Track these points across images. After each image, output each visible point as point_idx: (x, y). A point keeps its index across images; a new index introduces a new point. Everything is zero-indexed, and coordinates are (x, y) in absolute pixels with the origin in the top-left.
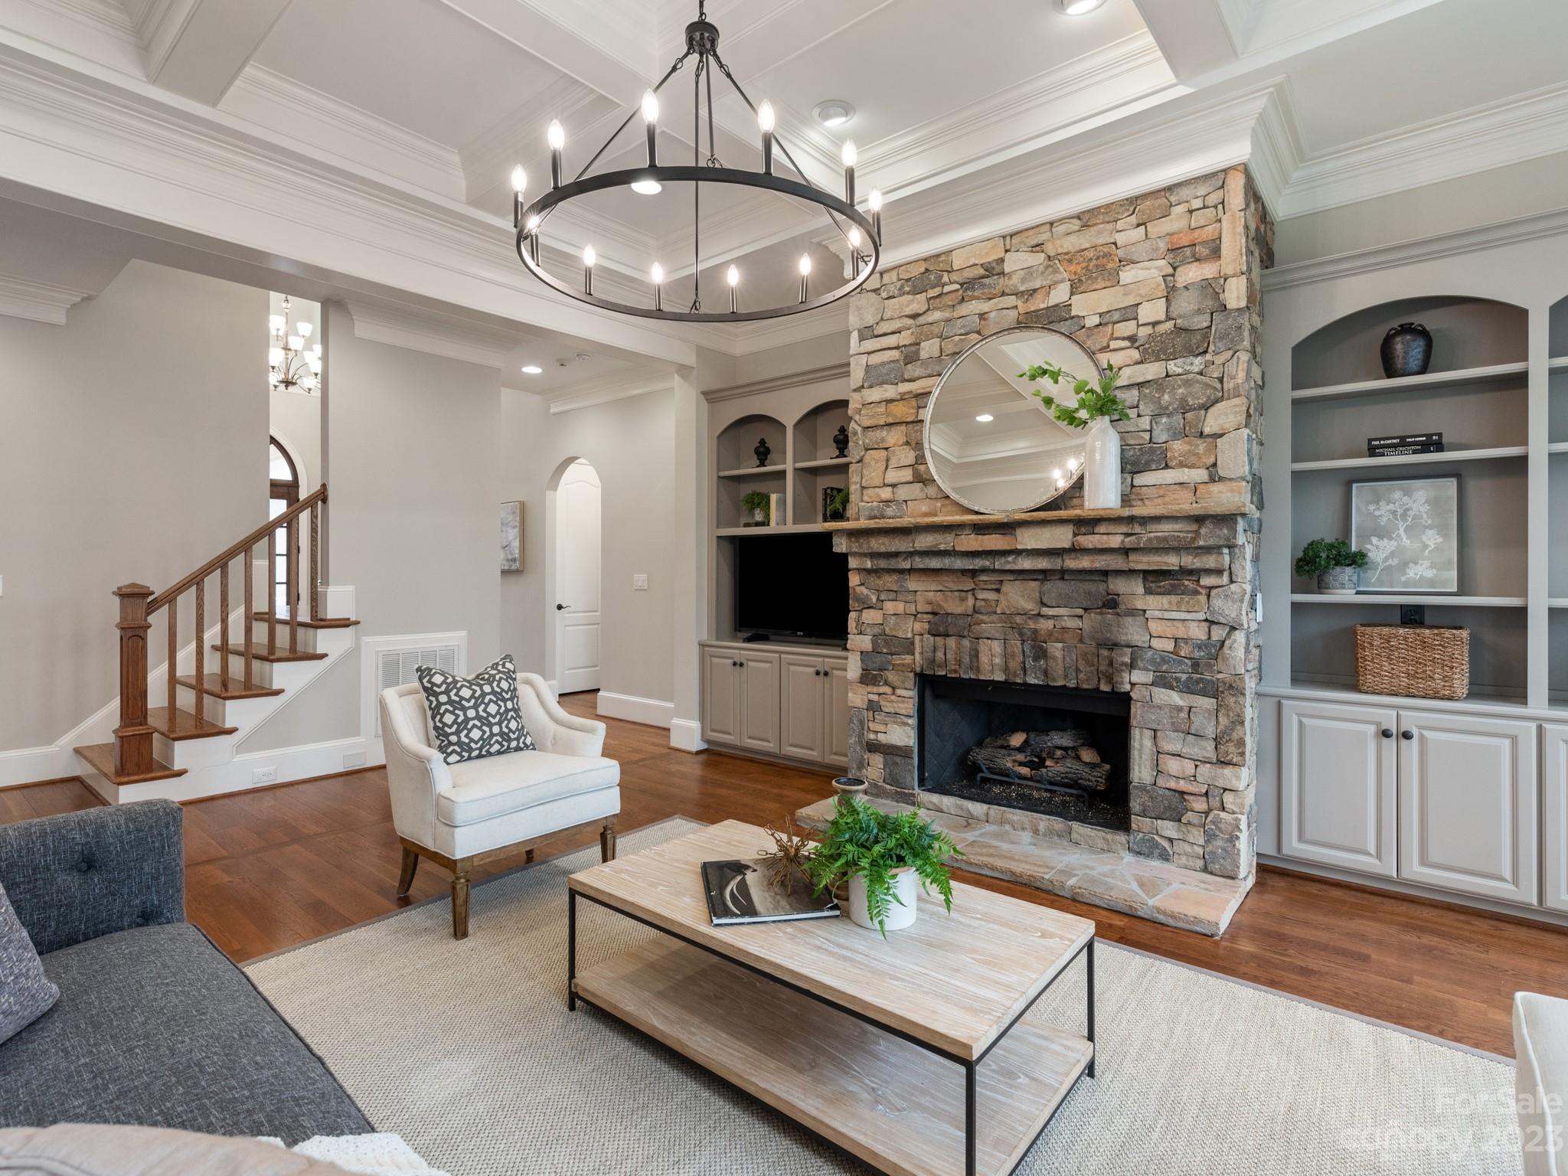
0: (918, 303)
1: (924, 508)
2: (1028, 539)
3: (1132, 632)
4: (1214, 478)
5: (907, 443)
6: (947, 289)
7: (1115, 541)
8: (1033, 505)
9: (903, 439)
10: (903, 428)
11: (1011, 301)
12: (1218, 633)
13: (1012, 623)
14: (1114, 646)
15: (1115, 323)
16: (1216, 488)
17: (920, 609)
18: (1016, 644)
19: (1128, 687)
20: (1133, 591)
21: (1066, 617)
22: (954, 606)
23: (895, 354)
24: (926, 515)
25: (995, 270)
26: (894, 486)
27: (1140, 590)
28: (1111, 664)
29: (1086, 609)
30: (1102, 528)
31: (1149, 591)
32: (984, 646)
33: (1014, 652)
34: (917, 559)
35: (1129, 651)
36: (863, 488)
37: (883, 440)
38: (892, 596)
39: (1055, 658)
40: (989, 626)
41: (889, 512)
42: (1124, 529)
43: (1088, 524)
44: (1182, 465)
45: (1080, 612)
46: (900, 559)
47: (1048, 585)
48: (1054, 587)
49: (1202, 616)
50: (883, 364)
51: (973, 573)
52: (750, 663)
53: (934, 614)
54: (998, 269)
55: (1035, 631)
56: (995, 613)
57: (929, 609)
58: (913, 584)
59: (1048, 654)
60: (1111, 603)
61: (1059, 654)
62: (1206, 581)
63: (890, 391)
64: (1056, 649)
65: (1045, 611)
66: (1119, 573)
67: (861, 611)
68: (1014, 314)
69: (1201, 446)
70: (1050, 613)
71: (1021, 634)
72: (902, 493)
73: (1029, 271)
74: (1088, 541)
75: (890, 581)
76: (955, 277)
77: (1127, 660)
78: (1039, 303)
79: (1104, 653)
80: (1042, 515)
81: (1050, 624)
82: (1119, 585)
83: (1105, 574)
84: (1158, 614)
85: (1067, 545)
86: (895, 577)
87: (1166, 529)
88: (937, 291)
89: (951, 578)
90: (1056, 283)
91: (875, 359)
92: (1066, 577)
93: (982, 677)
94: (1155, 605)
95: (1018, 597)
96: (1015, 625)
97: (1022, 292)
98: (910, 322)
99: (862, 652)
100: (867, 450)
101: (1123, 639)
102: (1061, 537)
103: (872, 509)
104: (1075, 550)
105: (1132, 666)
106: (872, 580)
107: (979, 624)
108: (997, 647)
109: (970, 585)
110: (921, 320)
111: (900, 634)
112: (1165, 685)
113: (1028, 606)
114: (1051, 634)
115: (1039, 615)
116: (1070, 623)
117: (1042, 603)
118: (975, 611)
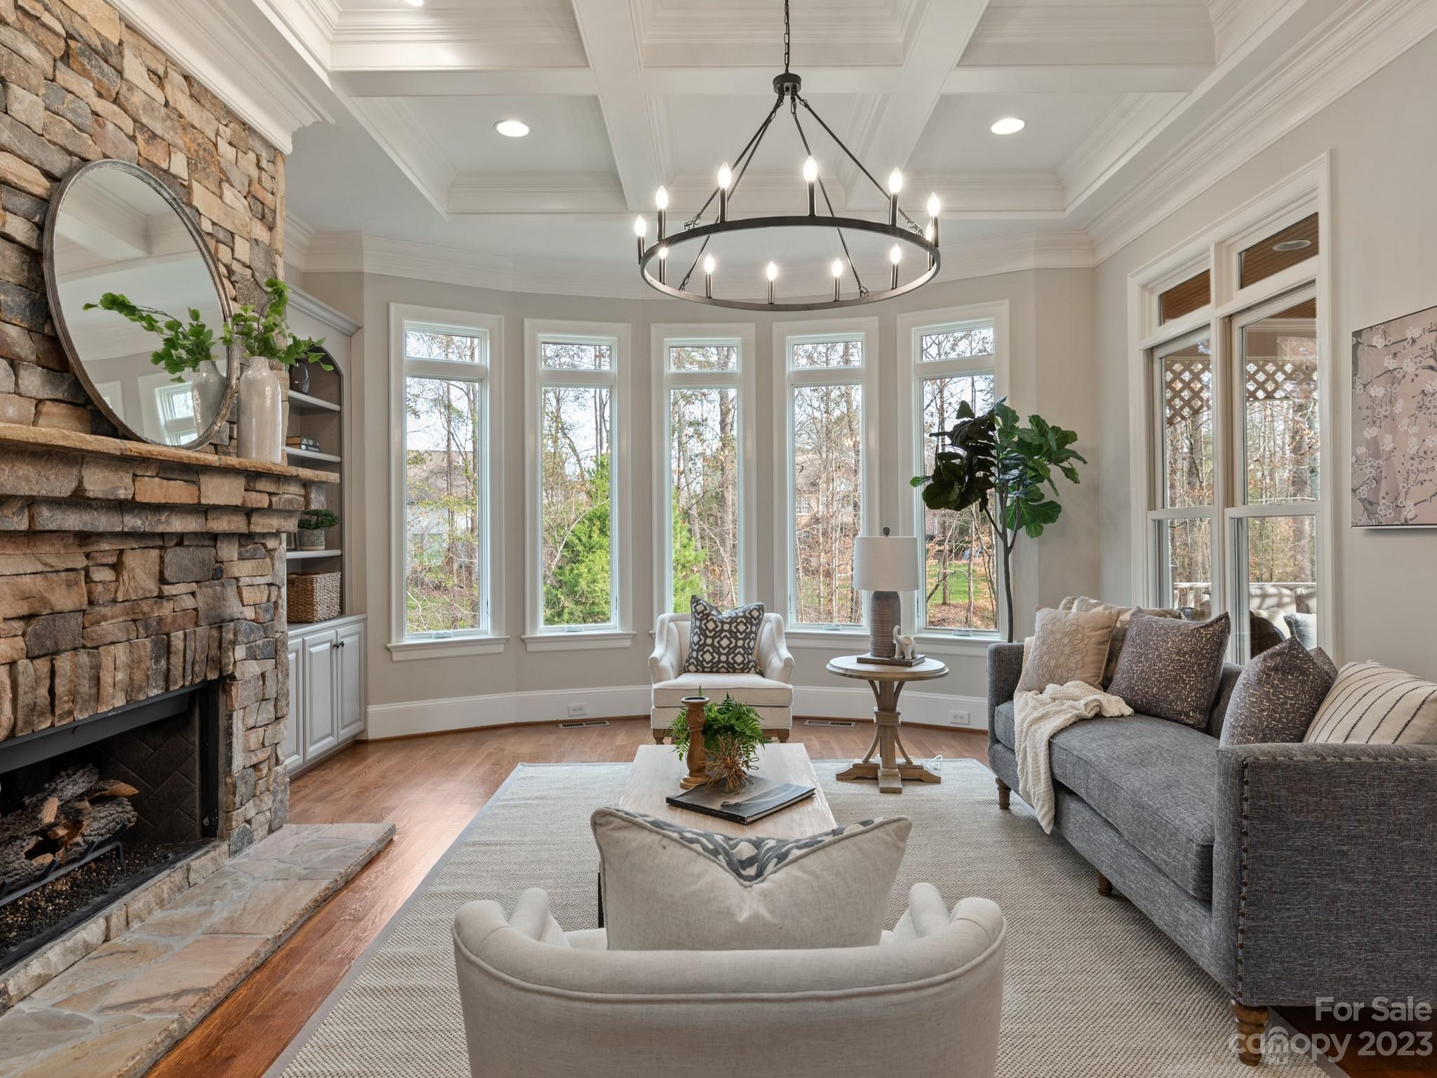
3: (231, 604)
11: (129, 125)
14: (220, 623)
15: (218, 241)
18: (143, 644)
20: (229, 551)
21: (182, 595)
22: (63, 598)
27: (236, 556)
28: (220, 644)
29: (197, 583)
31: (241, 558)
32: (105, 658)
33: (140, 657)
35: (232, 624)
39: (177, 652)
40: (111, 626)
42: (272, 488)
43: (253, 476)
45: (193, 586)
48: (174, 559)
49: (268, 579)
51: (90, 538)
53: (30, 617)
55: (161, 620)
56: (114, 601)
57: (26, 608)
59: (173, 649)
60: (217, 573)
61: (181, 646)
62: (270, 544)
64: (177, 639)
65: (168, 590)
66: (225, 536)
70: (174, 592)
71: (146, 628)
73: (150, 104)
77: (231, 636)
78: (160, 158)
79: (215, 633)
81: (172, 606)
83: (214, 537)
84: (248, 580)
85: (237, 502)
89: (56, 548)
90: (175, 146)
92: (186, 543)
93: (103, 709)
94: (242, 569)
95: (142, 573)
96: (140, 616)
97: (142, 125)
101: (227, 613)
105: (233, 643)
107: (98, 623)
108: (121, 652)
109: (82, 558)
112: (252, 656)
113: (151, 586)
114: (174, 620)
115: (161, 596)
116: (189, 603)
117: (162, 580)
118: (91, 603)
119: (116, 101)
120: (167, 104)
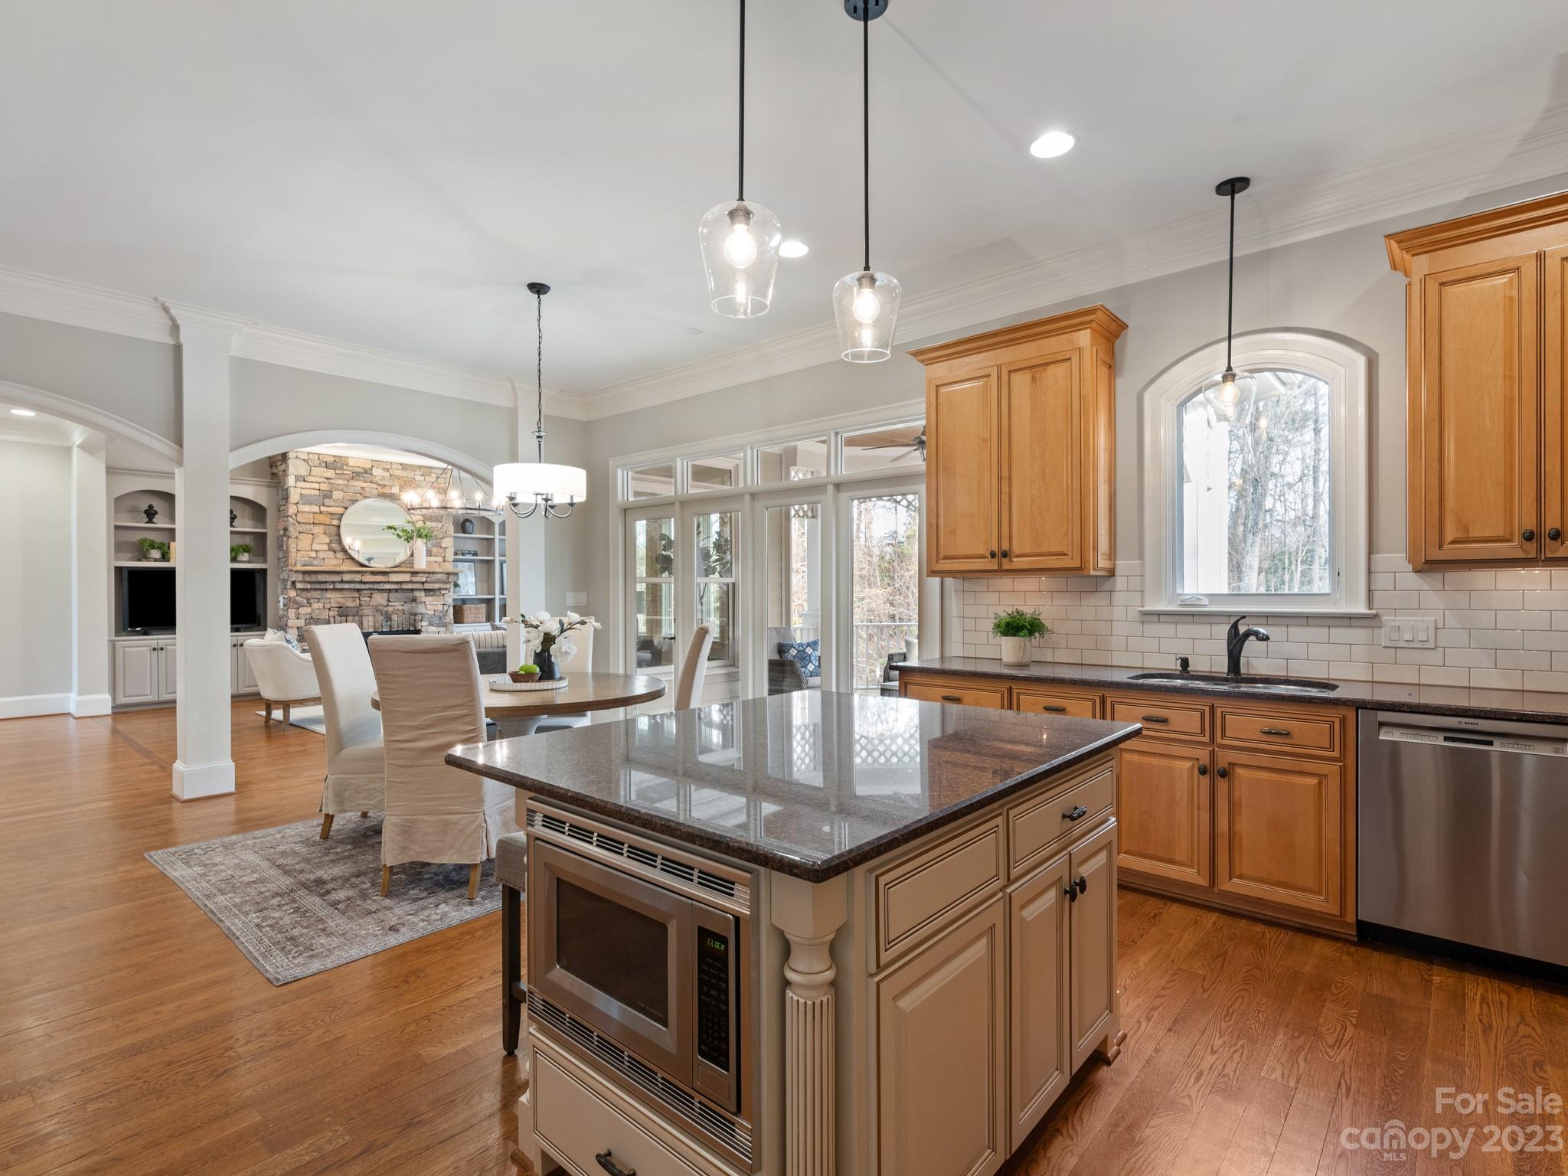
0: (330, 473)
1: (334, 562)
2: (394, 578)
3: (421, 609)
4: (444, 561)
5: (325, 533)
6: (345, 472)
7: (424, 580)
8: (390, 566)
9: (323, 532)
10: (323, 526)
11: (375, 486)
12: (446, 608)
13: (377, 610)
14: (415, 614)
16: (446, 564)
17: (333, 606)
18: (380, 618)
19: (420, 627)
20: (420, 595)
21: (398, 606)
22: (350, 604)
23: (317, 492)
24: (335, 566)
25: (367, 471)
26: (316, 551)
27: (424, 595)
28: (415, 620)
29: (405, 603)
30: (420, 575)
31: (426, 596)
32: (365, 619)
33: (378, 620)
34: (337, 584)
36: (298, 550)
37: (311, 530)
38: (317, 601)
39: (394, 620)
40: (367, 611)
41: (315, 563)
42: (427, 575)
43: (415, 573)
44: (435, 556)
45: (403, 603)
46: (327, 584)
47: (391, 595)
48: (393, 595)
49: (442, 603)
50: (311, 495)
51: (359, 590)
52: (169, 647)
53: (340, 607)
54: (369, 472)
55: (387, 611)
56: (369, 606)
57: (338, 605)
58: (329, 595)
59: (392, 620)
60: (414, 600)
61: (396, 619)
62: (443, 592)
63: (316, 509)
64: (395, 617)
65: (390, 604)
66: (420, 590)
67: (298, 608)
68: (376, 492)
69: (441, 550)
70: (394, 605)
71: (381, 613)
72: (321, 555)
73: (383, 478)
74: (415, 579)
75: (317, 594)
76: (350, 469)
77: (420, 618)
78: (386, 490)
79: (412, 617)
80: (395, 569)
81: (392, 608)
82: (417, 594)
83: (412, 590)
85: (408, 580)
86: (319, 592)
87: (439, 576)
88: (341, 472)
89: (349, 592)
90: (394, 485)
91: (304, 492)
92: (398, 591)
94: (428, 600)
95: (379, 599)
97: (380, 485)
98: (326, 480)
99: (298, 628)
100: (300, 533)
101: (418, 612)
102: (407, 577)
103: (306, 561)
104: (410, 582)
105: (421, 621)
106: (305, 594)
107: (362, 610)
108: (371, 619)
109: (357, 595)
110: (330, 481)
111: (322, 617)
112: (431, 624)
113: (385, 602)
114: (393, 612)
115: (388, 605)
116: (401, 608)
117: (389, 601)
118: (360, 605)
119: (371, 482)
120: (391, 475)
